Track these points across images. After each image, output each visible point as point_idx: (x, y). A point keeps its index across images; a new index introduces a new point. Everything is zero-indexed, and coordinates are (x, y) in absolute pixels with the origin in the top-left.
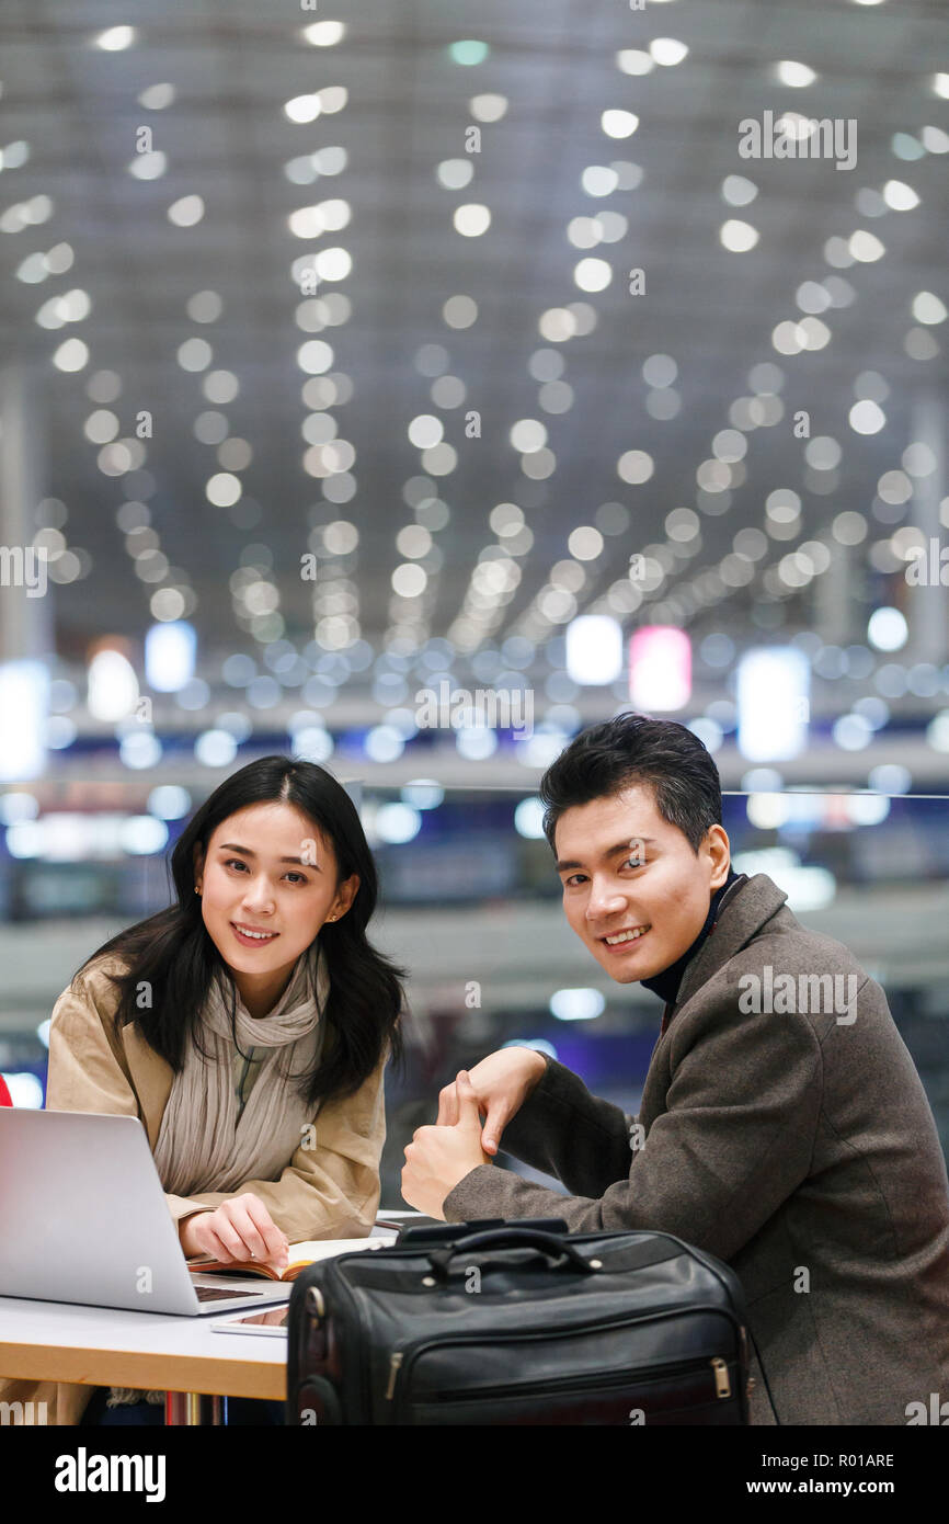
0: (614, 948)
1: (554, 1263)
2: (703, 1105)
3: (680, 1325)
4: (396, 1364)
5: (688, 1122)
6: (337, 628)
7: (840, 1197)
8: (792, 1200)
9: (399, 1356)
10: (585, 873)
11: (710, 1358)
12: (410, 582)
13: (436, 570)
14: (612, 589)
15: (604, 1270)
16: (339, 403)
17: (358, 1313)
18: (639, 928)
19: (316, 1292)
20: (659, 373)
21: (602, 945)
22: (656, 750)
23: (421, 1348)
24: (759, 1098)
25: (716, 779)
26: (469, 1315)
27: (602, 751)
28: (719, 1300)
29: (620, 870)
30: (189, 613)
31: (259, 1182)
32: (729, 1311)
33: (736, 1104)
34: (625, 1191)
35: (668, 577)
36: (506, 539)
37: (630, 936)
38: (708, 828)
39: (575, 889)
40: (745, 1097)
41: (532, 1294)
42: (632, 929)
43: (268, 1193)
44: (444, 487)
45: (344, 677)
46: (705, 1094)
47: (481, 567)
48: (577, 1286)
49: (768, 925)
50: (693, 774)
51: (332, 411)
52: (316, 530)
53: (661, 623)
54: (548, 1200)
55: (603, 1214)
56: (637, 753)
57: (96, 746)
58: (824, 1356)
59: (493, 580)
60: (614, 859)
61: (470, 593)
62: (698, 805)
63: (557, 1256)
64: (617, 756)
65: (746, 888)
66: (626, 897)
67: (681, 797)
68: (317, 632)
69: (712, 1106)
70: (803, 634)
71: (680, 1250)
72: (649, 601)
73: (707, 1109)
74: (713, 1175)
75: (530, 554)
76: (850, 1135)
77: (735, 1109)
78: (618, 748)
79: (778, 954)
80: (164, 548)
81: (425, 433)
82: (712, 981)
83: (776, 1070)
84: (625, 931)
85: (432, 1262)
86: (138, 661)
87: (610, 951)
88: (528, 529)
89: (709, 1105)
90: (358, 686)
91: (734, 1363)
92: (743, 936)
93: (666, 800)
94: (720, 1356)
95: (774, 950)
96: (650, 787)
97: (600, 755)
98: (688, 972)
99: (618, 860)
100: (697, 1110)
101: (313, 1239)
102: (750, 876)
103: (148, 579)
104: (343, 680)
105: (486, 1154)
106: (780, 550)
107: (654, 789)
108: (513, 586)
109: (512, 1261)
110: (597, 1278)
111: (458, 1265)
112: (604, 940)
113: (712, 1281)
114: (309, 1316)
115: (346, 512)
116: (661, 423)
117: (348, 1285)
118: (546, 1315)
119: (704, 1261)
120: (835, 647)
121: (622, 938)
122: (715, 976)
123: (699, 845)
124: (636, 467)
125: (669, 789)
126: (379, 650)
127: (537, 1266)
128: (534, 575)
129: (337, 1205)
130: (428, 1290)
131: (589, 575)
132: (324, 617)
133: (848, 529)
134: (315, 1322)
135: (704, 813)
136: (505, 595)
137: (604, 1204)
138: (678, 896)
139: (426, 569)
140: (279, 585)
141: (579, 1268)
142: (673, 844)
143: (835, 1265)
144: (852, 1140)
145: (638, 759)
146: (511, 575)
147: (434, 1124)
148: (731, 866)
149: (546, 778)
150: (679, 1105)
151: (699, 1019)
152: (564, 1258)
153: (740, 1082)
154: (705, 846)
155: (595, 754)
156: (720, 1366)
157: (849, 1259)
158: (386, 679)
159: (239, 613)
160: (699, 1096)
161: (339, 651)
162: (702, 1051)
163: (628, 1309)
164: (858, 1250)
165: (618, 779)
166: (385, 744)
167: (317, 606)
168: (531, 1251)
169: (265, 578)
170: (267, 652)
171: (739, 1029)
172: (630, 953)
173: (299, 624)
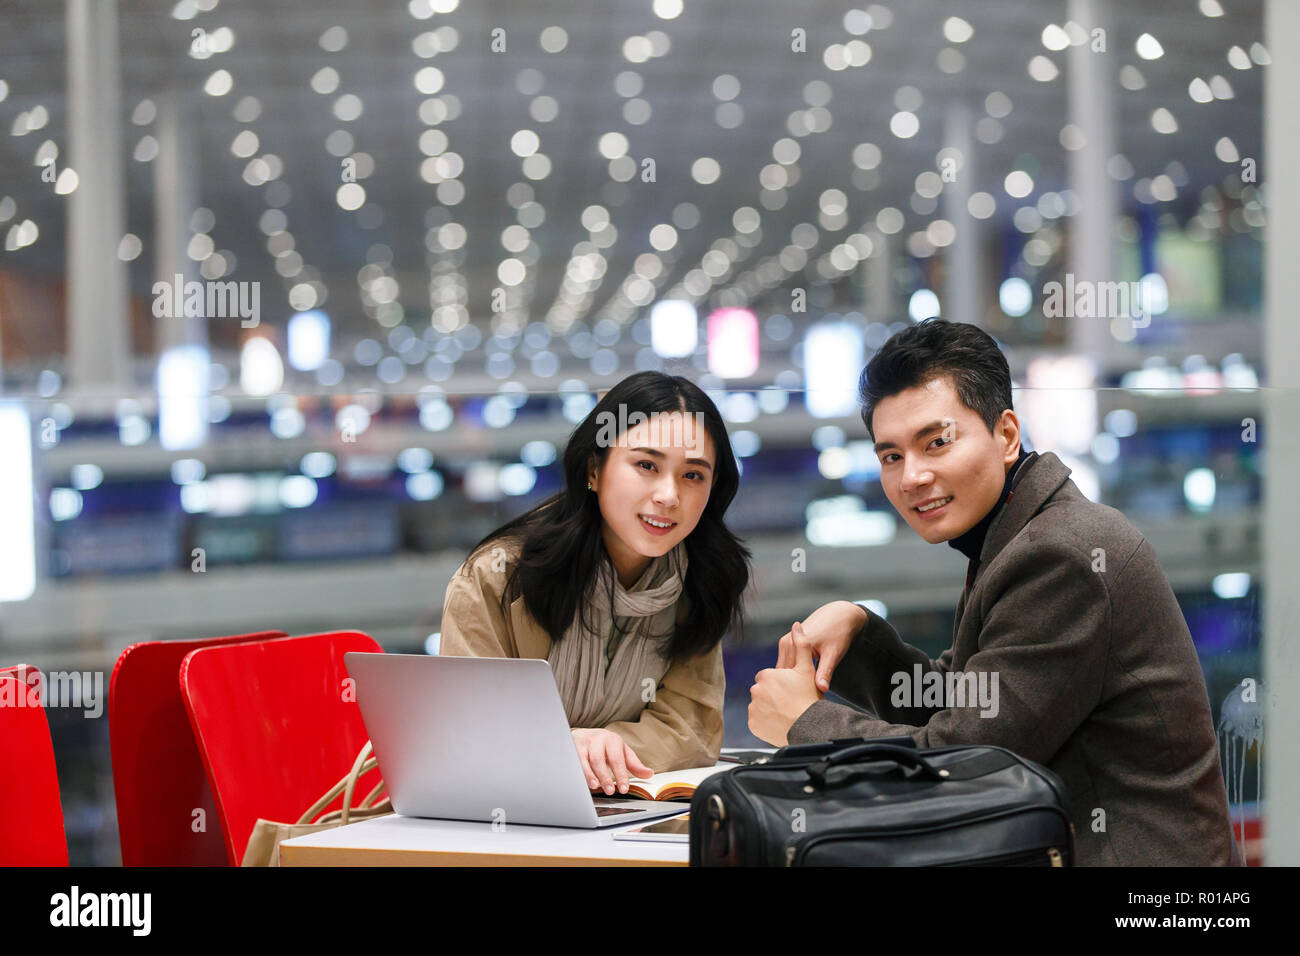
0: (924, 515)
1: (909, 772)
2: (1012, 644)
3: (1022, 821)
4: (790, 857)
5: (1000, 659)
6: (449, 315)
7: (1126, 721)
8: (1086, 724)
9: (793, 849)
10: (899, 452)
11: (1047, 849)
12: (512, 273)
13: (533, 262)
14: (687, 277)
15: (951, 777)
16: (451, 119)
17: (755, 815)
18: (945, 498)
19: (718, 799)
20: (726, 88)
21: (915, 513)
22: (956, 347)
23: (810, 843)
24: (1059, 638)
25: (1007, 371)
26: (847, 816)
27: (911, 349)
28: (1049, 800)
29: (928, 448)
30: (322, 302)
31: (622, 723)
32: (1059, 808)
33: (1040, 643)
34: (947, 720)
35: (733, 265)
36: (597, 234)
37: (938, 504)
38: (1001, 412)
39: (891, 466)
40: (1049, 636)
41: (894, 798)
42: (939, 499)
43: (630, 732)
44: (540, 190)
45: (458, 356)
46: (1013, 635)
47: (575, 259)
48: (930, 791)
49: (1058, 494)
50: (987, 367)
51: (443, 127)
52: (433, 230)
53: (731, 305)
54: (879, 728)
55: (930, 739)
56: (939, 350)
57: (251, 418)
58: (1116, 856)
59: (584, 271)
60: (922, 439)
61: (566, 283)
62: (992, 393)
63: (913, 767)
64: (923, 352)
65: (1037, 463)
66: (934, 472)
67: (978, 385)
68: (434, 318)
69: (1021, 644)
70: (852, 313)
71: (1012, 761)
72: (718, 287)
73: (1017, 648)
74: (1022, 703)
75: (615, 247)
76: (1133, 670)
77: (1040, 646)
78: (924, 346)
79: (1070, 517)
80: (298, 249)
81: (525, 144)
82: (1016, 539)
83: (1075, 613)
84: (934, 500)
85: (809, 773)
86: (282, 346)
87: (921, 518)
88: (613, 227)
89: (1016, 644)
90: (471, 363)
91: (1065, 853)
92: (1036, 501)
93: (965, 388)
94: (1055, 847)
95: (1067, 514)
96: (951, 378)
97: (908, 353)
98: (989, 533)
99: (926, 440)
100: (1007, 648)
101: (670, 770)
102: (1039, 454)
103: (287, 274)
104: (456, 359)
105: (820, 692)
106: (830, 241)
107: (954, 379)
108: (600, 276)
109: (876, 772)
110: (946, 785)
111: (831, 775)
112: (916, 509)
113: (1042, 785)
114: (712, 819)
115: (456, 214)
116: (728, 130)
117: (744, 792)
118: (910, 814)
119: (1034, 769)
120: (879, 325)
121: (932, 506)
122: (1018, 536)
123: (994, 426)
124: (706, 171)
125: (967, 380)
126: (487, 335)
127: (896, 775)
128: (619, 266)
129: (689, 741)
130: (807, 796)
131: (665, 265)
132: (439, 305)
133: (889, 221)
134: (717, 824)
135: (997, 399)
136: (593, 282)
137: (930, 730)
138: (976, 470)
139: (524, 262)
140: (399, 278)
141: (930, 777)
142: (974, 424)
143: (1124, 778)
144: (1136, 672)
145: (940, 355)
146: (598, 266)
147: (774, 667)
148: (1021, 446)
149: (863, 376)
150: (991, 645)
151: (1007, 572)
152: (919, 767)
153: (1043, 624)
154: (1000, 427)
155: (903, 352)
156: (1055, 855)
157: (1134, 773)
158: (498, 357)
159: (366, 302)
160: (1009, 636)
161: (452, 333)
162: (1009, 599)
163: (978, 808)
164: (1140, 766)
165: (924, 372)
166: (499, 413)
167: (434, 295)
168: (891, 763)
169: (387, 273)
170: (392, 336)
171: (1041, 579)
172: (939, 518)
173: (417, 313)
